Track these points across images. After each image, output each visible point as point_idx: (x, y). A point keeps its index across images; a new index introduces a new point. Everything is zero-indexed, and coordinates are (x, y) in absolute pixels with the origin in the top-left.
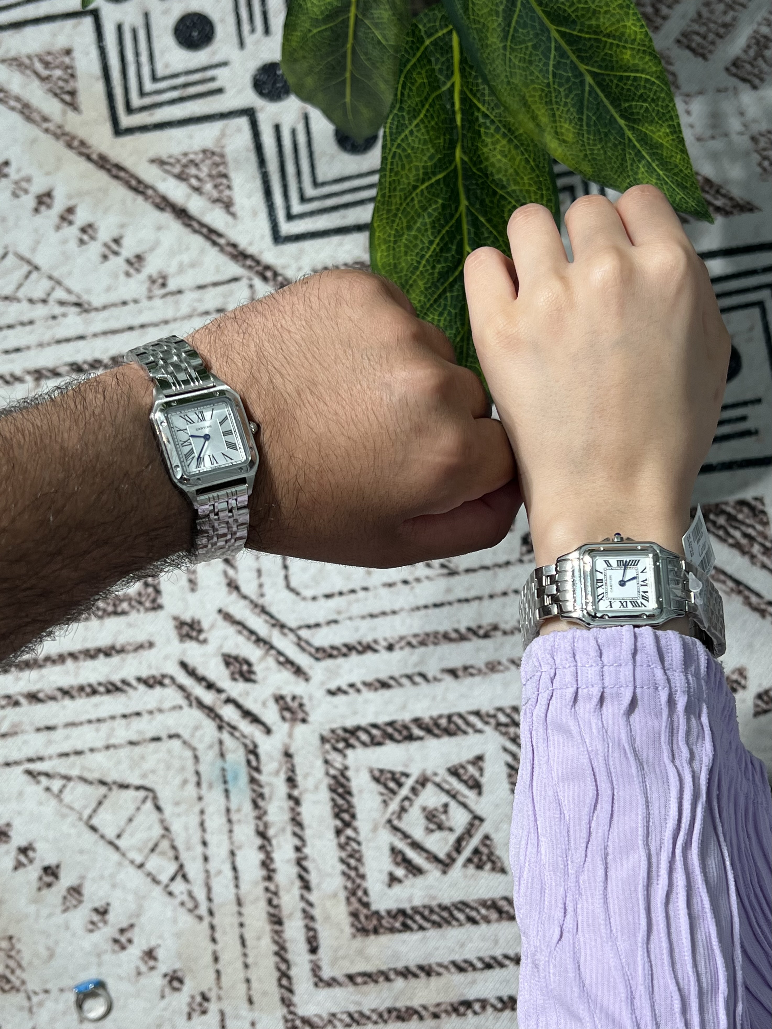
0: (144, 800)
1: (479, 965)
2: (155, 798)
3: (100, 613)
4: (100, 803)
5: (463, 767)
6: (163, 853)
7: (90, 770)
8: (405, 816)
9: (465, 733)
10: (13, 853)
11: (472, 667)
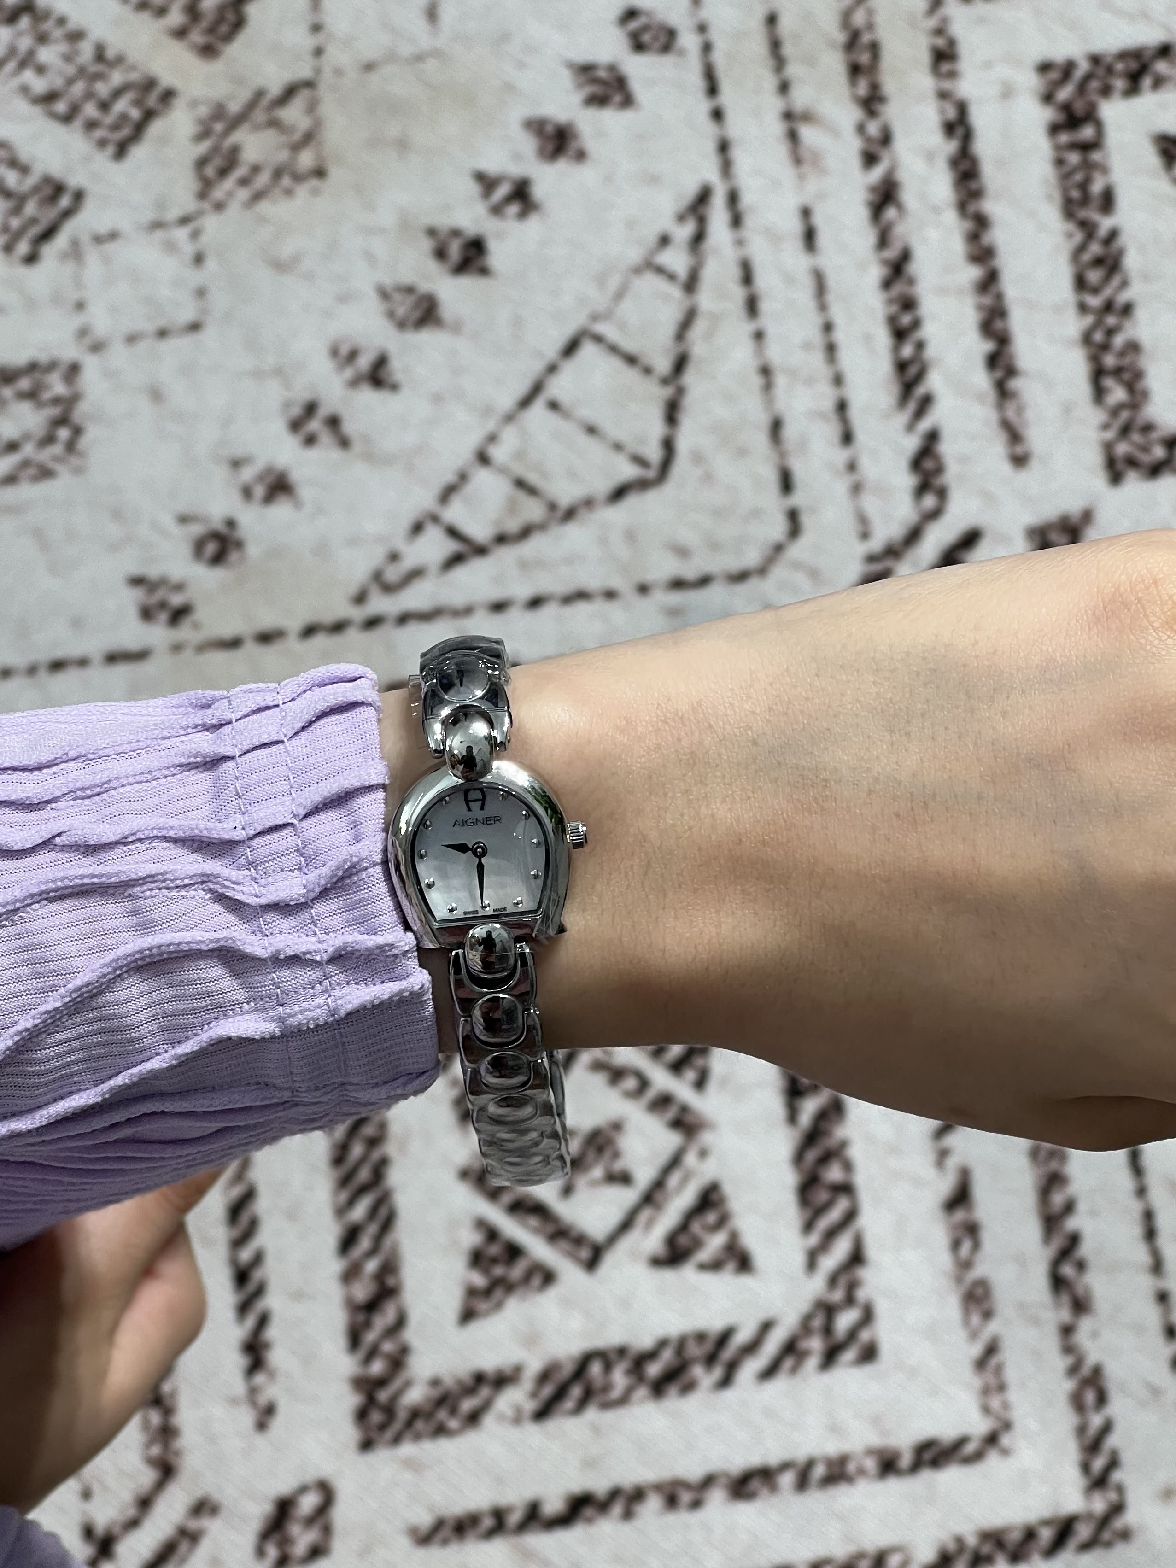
0: (639, 461)
1: (246, 1255)
2: (643, 485)
3: (1098, 337)
4: (631, 360)
5: (723, 1221)
6: (512, 507)
7: (709, 335)
8: (599, 1080)
9: (808, 1227)
10: (516, 170)
11: (976, 1246)
